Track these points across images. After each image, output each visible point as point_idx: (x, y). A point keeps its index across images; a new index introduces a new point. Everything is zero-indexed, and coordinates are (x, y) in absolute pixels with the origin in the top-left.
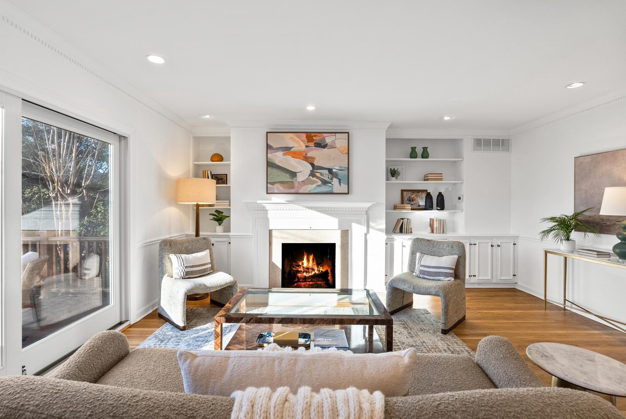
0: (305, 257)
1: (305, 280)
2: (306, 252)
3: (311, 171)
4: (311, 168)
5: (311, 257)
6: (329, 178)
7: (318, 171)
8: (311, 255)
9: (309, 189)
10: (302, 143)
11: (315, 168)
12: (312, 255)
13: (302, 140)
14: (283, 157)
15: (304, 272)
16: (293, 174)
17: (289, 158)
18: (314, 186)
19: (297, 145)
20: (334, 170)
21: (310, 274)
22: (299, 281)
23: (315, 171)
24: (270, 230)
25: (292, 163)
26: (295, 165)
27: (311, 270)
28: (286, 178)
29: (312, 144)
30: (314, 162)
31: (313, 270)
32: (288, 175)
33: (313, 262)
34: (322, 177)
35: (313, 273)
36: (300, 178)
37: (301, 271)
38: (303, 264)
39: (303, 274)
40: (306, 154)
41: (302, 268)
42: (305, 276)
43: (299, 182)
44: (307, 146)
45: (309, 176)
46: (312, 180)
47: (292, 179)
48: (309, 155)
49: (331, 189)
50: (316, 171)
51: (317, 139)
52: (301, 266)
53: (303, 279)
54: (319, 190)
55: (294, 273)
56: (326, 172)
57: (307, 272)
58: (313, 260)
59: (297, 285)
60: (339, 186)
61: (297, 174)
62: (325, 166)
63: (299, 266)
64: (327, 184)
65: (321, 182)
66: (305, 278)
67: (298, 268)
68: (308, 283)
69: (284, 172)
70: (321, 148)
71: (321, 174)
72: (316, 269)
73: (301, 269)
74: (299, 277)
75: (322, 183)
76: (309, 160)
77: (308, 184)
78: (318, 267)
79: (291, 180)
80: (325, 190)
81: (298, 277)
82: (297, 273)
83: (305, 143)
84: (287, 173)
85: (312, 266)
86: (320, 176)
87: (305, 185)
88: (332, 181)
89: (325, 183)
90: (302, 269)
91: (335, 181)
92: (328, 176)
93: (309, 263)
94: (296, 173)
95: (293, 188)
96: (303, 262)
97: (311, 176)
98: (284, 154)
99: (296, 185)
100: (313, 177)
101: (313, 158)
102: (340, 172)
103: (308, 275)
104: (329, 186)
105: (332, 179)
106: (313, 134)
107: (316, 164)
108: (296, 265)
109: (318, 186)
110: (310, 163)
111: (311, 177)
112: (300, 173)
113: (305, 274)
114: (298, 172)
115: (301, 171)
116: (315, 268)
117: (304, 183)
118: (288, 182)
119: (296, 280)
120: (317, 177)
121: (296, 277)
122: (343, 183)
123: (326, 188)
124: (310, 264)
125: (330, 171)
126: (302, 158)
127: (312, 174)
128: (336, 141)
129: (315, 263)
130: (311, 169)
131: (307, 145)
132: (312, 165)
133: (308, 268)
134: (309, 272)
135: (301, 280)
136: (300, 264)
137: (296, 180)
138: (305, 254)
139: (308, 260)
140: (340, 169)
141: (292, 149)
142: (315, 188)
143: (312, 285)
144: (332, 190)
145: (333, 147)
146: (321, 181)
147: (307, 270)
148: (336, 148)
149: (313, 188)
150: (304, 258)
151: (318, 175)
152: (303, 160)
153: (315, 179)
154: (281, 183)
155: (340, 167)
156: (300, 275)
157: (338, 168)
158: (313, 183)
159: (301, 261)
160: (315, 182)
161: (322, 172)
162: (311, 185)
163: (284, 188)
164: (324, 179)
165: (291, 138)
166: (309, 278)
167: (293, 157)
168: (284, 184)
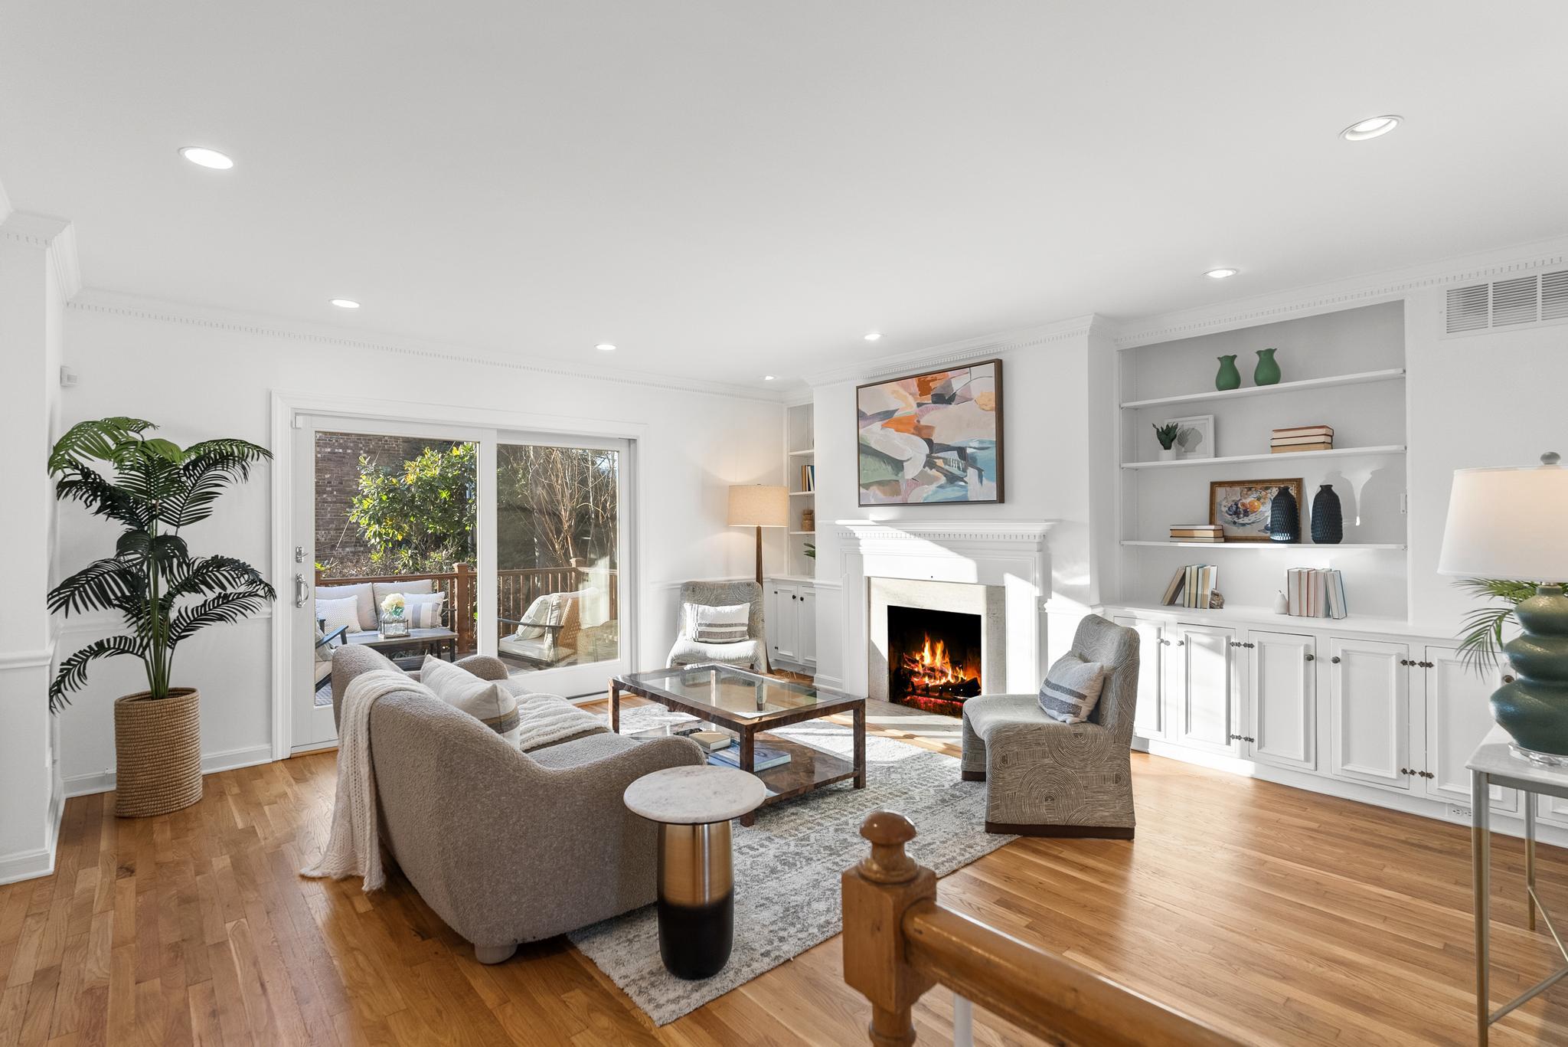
0: (927, 646)
1: (928, 692)
2: (928, 635)
3: (928, 456)
4: (925, 449)
5: (939, 647)
6: (959, 468)
7: (939, 455)
8: (939, 642)
9: (925, 495)
10: (911, 399)
11: (935, 448)
12: (941, 642)
13: (910, 394)
14: (882, 432)
15: (924, 676)
16: (898, 465)
17: (891, 432)
18: (933, 487)
19: (904, 405)
20: (968, 451)
21: (938, 682)
22: (914, 692)
23: (934, 455)
24: (867, 580)
25: (896, 441)
26: (900, 445)
27: (940, 674)
28: (886, 472)
29: (928, 399)
30: (932, 437)
31: (944, 674)
32: (889, 468)
33: (943, 657)
34: (947, 467)
35: (944, 679)
36: (911, 471)
37: (919, 674)
38: (922, 658)
39: (924, 680)
40: (918, 421)
41: (920, 666)
42: (928, 684)
43: (908, 480)
44: (919, 405)
45: (924, 467)
46: (929, 475)
47: (896, 474)
48: (923, 422)
49: (964, 493)
50: (936, 455)
51: (936, 386)
52: (919, 662)
53: (923, 692)
54: (942, 496)
56: (953, 455)
57: (930, 677)
58: (943, 651)
59: (911, 700)
60: (978, 485)
61: (905, 464)
62: (952, 443)
63: (915, 663)
64: (957, 483)
65: (945, 478)
66: (927, 690)
67: (913, 668)
68: (933, 699)
69: (883, 463)
70: (944, 405)
71: (946, 460)
73: (919, 669)
74: (915, 687)
75: (947, 480)
76: (925, 433)
77: (923, 485)
78: (953, 668)
79: (894, 478)
80: (952, 496)
81: (913, 686)
82: (911, 679)
83: (915, 399)
84: (888, 463)
85: (942, 665)
86: (943, 466)
87: (917, 485)
89: (952, 479)
90: (921, 670)
91: (972, 473)
92: (958, 464)
93: (934, 659)
94: (901, 463)
95: (897, 493)
96: (923, 654)
97: (928, 467)
98: (884, 427)
99: (903, 487)
100: (931, 469)
101: (931, 428)
103: (933, 684)
104: (961, 486)
105: (964, 471)
106: (929, 377)
107: (936, 440)
109: (941, 487)
110: (925, 440)
111: (927, 469)
112: (909, 462)
113: (926, 680)
114: (905, 461)
115: (911, 458)
116: (947, 671)
117: (916, 481)
118: (889, 481)
119: (911, 690)
120: (939, 469)
121: (908, 684)
122: (989, 479)
123: (953, 490)
124: (936, 661)
125: (961, 451)
126: (912, 430)
127: (930, 463)
128: (972, 385)
129: (947, 658)
130: (928, 452)
131: (919, 401)
132: (929, 442)
133: (932, 669)
134: (935, 678)
135: (919, 692)
136: (918, 658)
137: (903, 476)
138: (927, 638)
139: (933, 653)
140: (979, 446)
141: (896, 415)
142: (936, 492)
143: (941, 705)
144: (966, 495)
145: (964, 400)
146: (945, 475)
147: (932, 672)
148: (971, 401)
149: (930, 493)
150: (925, 646)
151: (939, 463)
152: (913, 434)
153: (934, 472)
154: (880, 483)
155: (979, 443)
156: (917, 681)
157: (975, 445)
158: (931, 480)
159: (920, 652)
160: (935, 479)
161: (946, 457)
162: (927, 486)
163: (885, 493)
164: (951, 473)
165: (894, 392)
166: (936, 692)
167: (897, 431)
168: (883, 486)
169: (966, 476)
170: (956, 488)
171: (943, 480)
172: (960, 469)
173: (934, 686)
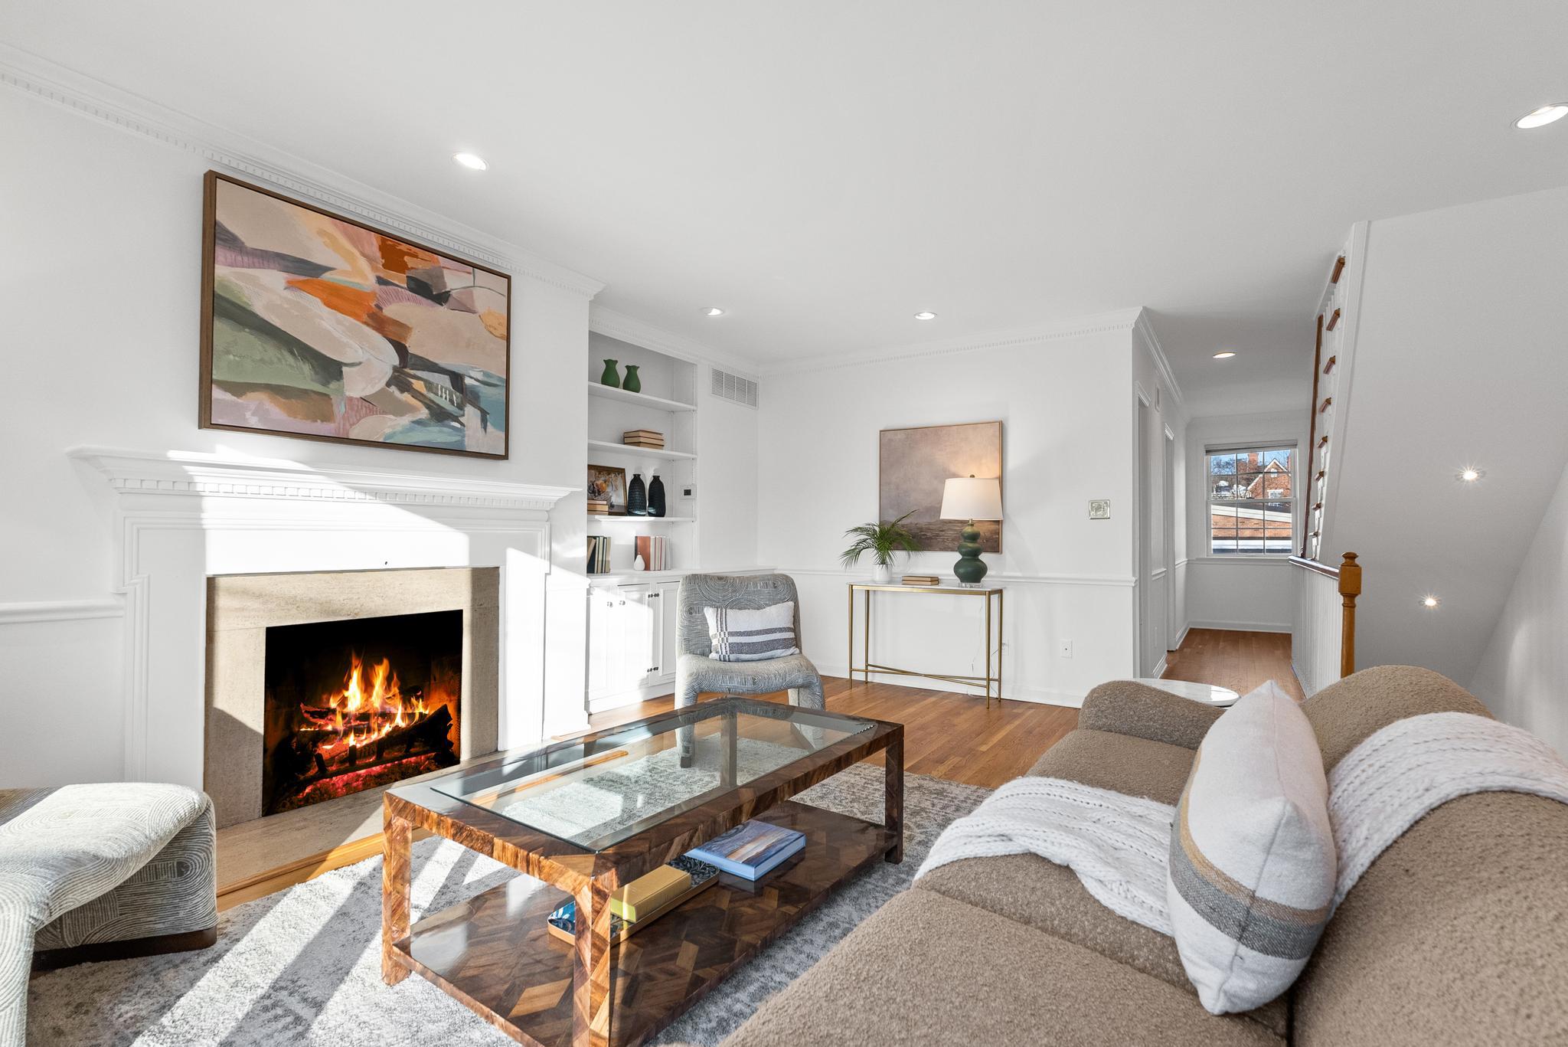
0: (356, 675)
1: (352, 764)
2: (358, 656)
3: (395, 369)
5: (380, 673)
6: (451, 401)
7: (419, 373)
8: (380, 663)
9: (388, 431)
10: (363, 263)
11: (411, 361)
12: (386, 662)
13: (363, 255)
14: (288, 294)
15: (346, 734)
16: (330, 369)
17: (311, 302)
18: (405, 420)
19: (348, 268)
20: (468, 381)
21: (374, 736)
22: (323, 773)
23: (407, 370)
24: (211, 583)
25: (325, 324)
26: (336, 334)
27: (380, 722)
28: (303, 377)
29: (400, 279)
30: (406, 341)
31: (388, 716)
32: (306, 368)
33: (388, 688)
34: (431, 396)
35: (387, 728)
36: (357, 385)
37: (335, 732)
38: (344, 702)
39: (345, 742)
40: (379, 308)
41: (339, 718)
42: (354, 747)
43: (351, 399)
44: (381, 281)
45: (388, 384)
46: (399, 401)
47: (326, 383)
48: (390, 311)
49: (458, 439)
50: (412, 372)
51: (418, 265)
52: (334, 711)
53: (342, 761)
54: (419, 437)
55: (302, 747)
56: (444, 381)
57: (358, 731)
58: (388, 680)
59: (314, 790)
60: (481, 430)
61: (344, 369)
62: (442, 362)
63: (326, 714)
64: (446, 422)
65: (427, 411)
66: (352, 758)
67: (321, 722)
68: (362, 772)
69: (292, 353)
70: (430, 301)
71: (429, 385)
72: (399, 710)
73: (336, 725)
74: (325, 756)
75: (432, 415)
76: (391, 328)
77: (385, 413)
78: (406, 701)
79: (317, 388)
80: (439, 440)
81: (319, 757)
82: (315, 745)
83: (374, 269)
84: (304, 358)
85: (384, 703)
86: (424, 391)
87: (371, 413)
88: (461, 412)
89: (440, 415)
90: (339, 724)
91: (471, 415)
92: (451, 395)
93: (370, 696)
94: (338, 365)
95: (327, 417)
96: (346, 694)
97: (397, 386)
98: (291, 285)
99: (340, 409)
100: (402, 391)
101: (405, 328)
102: (485, 391)
103: (364, 744)
104: (454, 428)
105: (461, 407)
106: (404, 247)
107: (412, 349)
108: (313, 714)
109: (419, 422)
110: (391, 341)
111: (393, 389)
112: (357, 368)
113: (351, 741)
114: (346, 365)
115: (360, 363)
116: (393, 710)
117: (369, 404)
118: (305, 392)
119: (314, 771)
120: (417, 395)
121: (310, 761)
122: (492, 425)
123: (441, 432)
124: (373, 698)
125: (457, 379)
126: (365, 317)
127: (399, 380)
128: (477, 292)
129: (395, 690)
130: (396, 361)
131: (382, 275)
132: (401, 349)
133: (364, 718)
134: (369, 731)
135: (334, 768)
136: (333, 704)
137: (340, 391)
138: (355, 662)
139: (367, 685)
140: (486, 379)
141: (327, 276)
142: (409, 430)
143: (379, 776)
144: (461, 442)
145: (467, 308)
146: (428, 407)
147: (363, 723)
148: (474, 312)
149: (399, 428)
150: (350, 677)
151: (418, 385)
152: (366, 323)
153: (406, 397)
155: (486, 374)
156: (328, 747)
157: (480, 376)
158: (401, 410)
159: (339, 691)
160: (412, 409)
161: (431, 380)
162: (391, 417)
163: (292, 413)
164: (438, 405)
165: (322, 233)
166: (369, 755)
167: (328, 304)
168: (286, 398)
169: (463, 415)
170: (445, 429)
171: (424, 413)
172: (453, 403)
173: (367, 745)
